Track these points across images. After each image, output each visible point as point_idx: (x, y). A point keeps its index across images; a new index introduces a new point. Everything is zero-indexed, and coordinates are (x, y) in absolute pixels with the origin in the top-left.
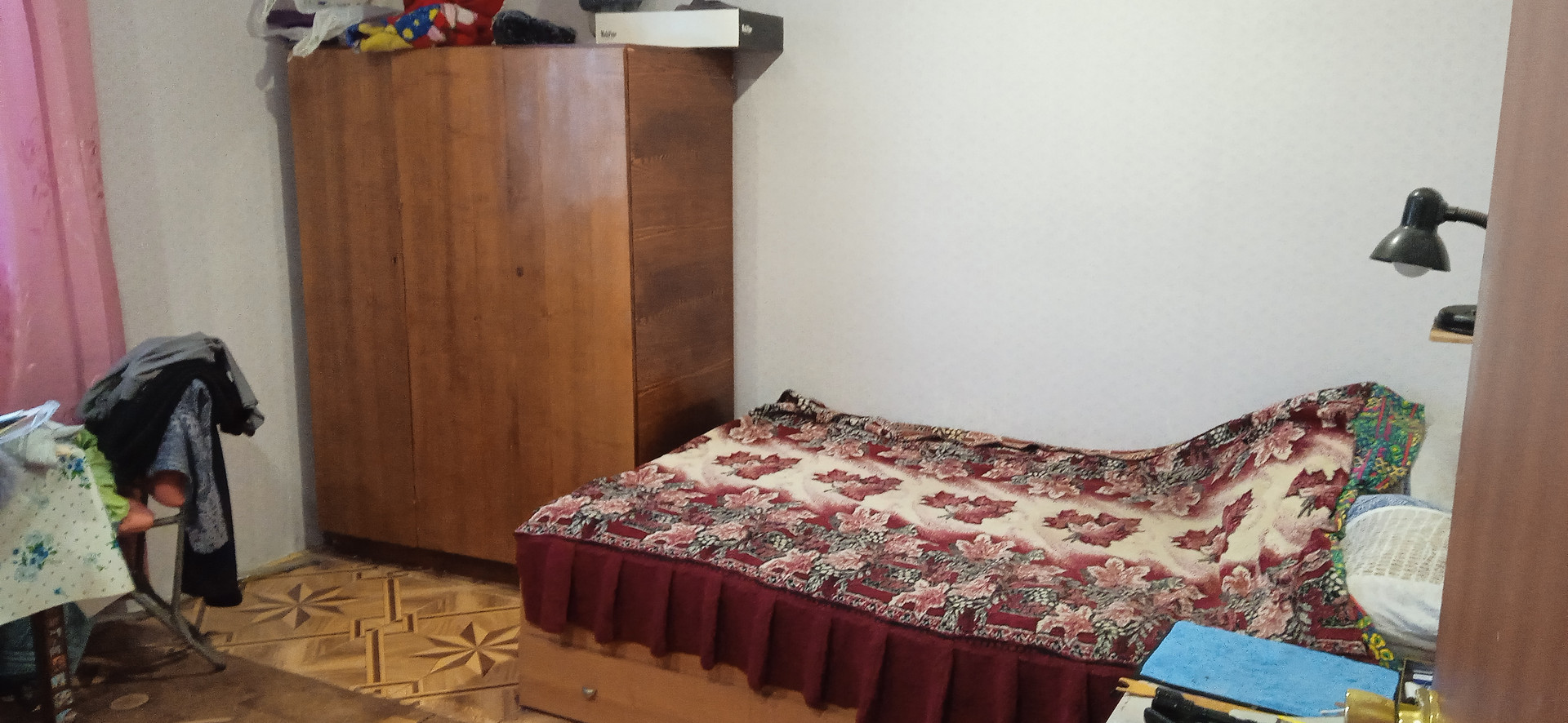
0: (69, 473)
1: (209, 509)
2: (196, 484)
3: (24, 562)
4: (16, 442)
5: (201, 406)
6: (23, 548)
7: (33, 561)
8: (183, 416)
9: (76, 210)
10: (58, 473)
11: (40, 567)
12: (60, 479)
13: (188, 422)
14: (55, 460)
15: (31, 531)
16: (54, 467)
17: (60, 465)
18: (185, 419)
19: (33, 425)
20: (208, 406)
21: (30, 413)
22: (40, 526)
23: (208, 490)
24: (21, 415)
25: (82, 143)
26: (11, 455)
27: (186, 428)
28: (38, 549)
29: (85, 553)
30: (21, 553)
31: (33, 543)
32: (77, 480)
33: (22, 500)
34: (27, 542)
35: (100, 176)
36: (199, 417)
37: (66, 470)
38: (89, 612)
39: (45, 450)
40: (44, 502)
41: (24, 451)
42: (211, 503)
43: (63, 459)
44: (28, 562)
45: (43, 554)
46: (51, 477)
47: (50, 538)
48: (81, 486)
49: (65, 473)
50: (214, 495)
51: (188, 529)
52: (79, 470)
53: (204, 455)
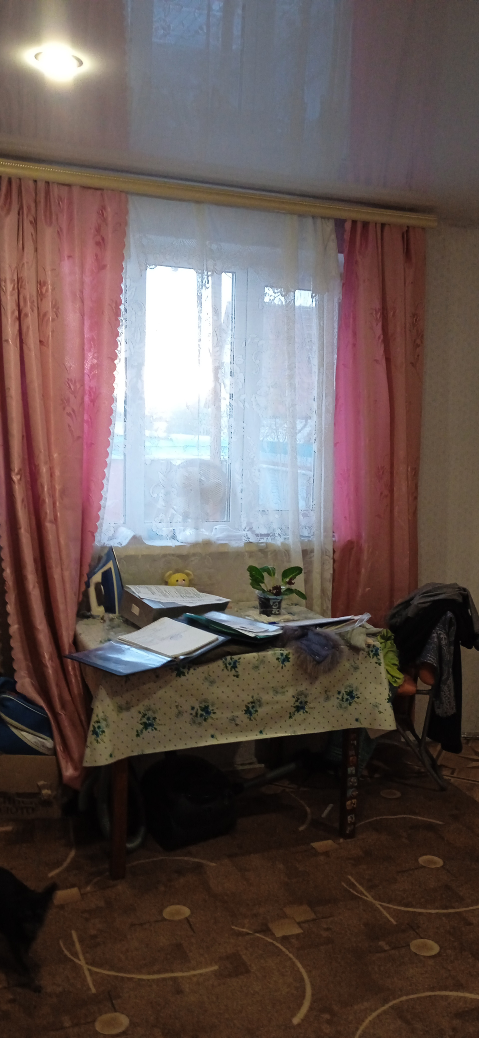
0: (371, 654)
1: (448, 690)
2: (441, 675)
3: (342, 700)
4: (347, 632)
5: (450, 628)
6: (343, 691)
7: (347, 700)
8: (439, 632)
9: (401, 505)
10: (365, 654)
11: (350, 704)
12: (366, 657)
13: (442, 636)
14: (364, 646)
15: (347, 683)
16: (363, 650)
17: (367, 649)
18: (440, 634)
19: (357, 625)
20: (454, 629)
21: (356, 618)
22: (353, 680)
23: (448, 679)
24: (352, 618)
25: (409, 469)
26: (344, 639)
27: (439, 639)
28: (350, 694)
29: (373, 701)
30: (342, 694)
31: (348, 690)
32: (375, 660)
33: (345, 665)
34: (346, 688)
35: (416, 487)
36: (448, 634)
37: (370, 652)
38: (372, 736)
39: (360, 640)
40: (356, 668)
41: (350, 638)
42: (448, 687)
43: (369, 646)
44: (344, 700)
45: (353, 697)
46: (362, 655)
47: (357, 689)
48: (376, 663)
49: (369, 654)
50: (450, 682)
51: (434, 699)
52: (376, 654)
53: (448, 657)
